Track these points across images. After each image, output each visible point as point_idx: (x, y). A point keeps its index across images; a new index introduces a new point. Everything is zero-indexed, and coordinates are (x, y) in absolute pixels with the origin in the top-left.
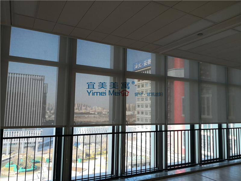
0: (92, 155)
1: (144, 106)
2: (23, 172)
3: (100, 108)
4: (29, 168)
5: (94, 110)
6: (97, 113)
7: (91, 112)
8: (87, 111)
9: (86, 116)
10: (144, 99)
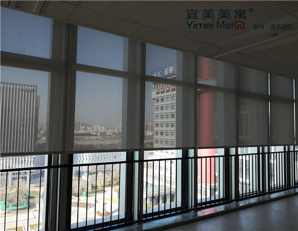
0: (100, 187)
1: (164, 125)
2: (14, 210)
3: (103, 128)
4: (21, 205)
5: (95, 130)
6: (99, 134)
7: (92, 133)
8: (87, 132)
9: (87, 138)
10: (165, 117)
